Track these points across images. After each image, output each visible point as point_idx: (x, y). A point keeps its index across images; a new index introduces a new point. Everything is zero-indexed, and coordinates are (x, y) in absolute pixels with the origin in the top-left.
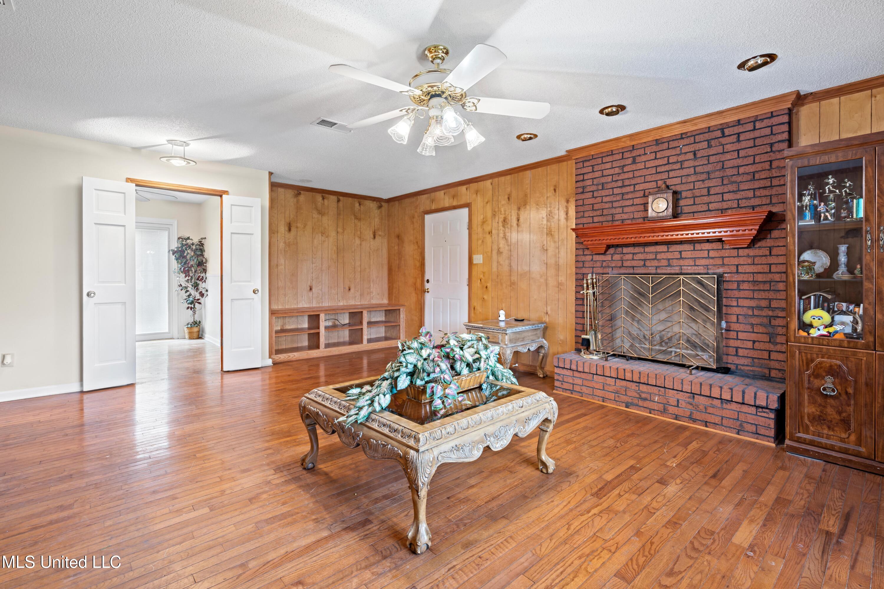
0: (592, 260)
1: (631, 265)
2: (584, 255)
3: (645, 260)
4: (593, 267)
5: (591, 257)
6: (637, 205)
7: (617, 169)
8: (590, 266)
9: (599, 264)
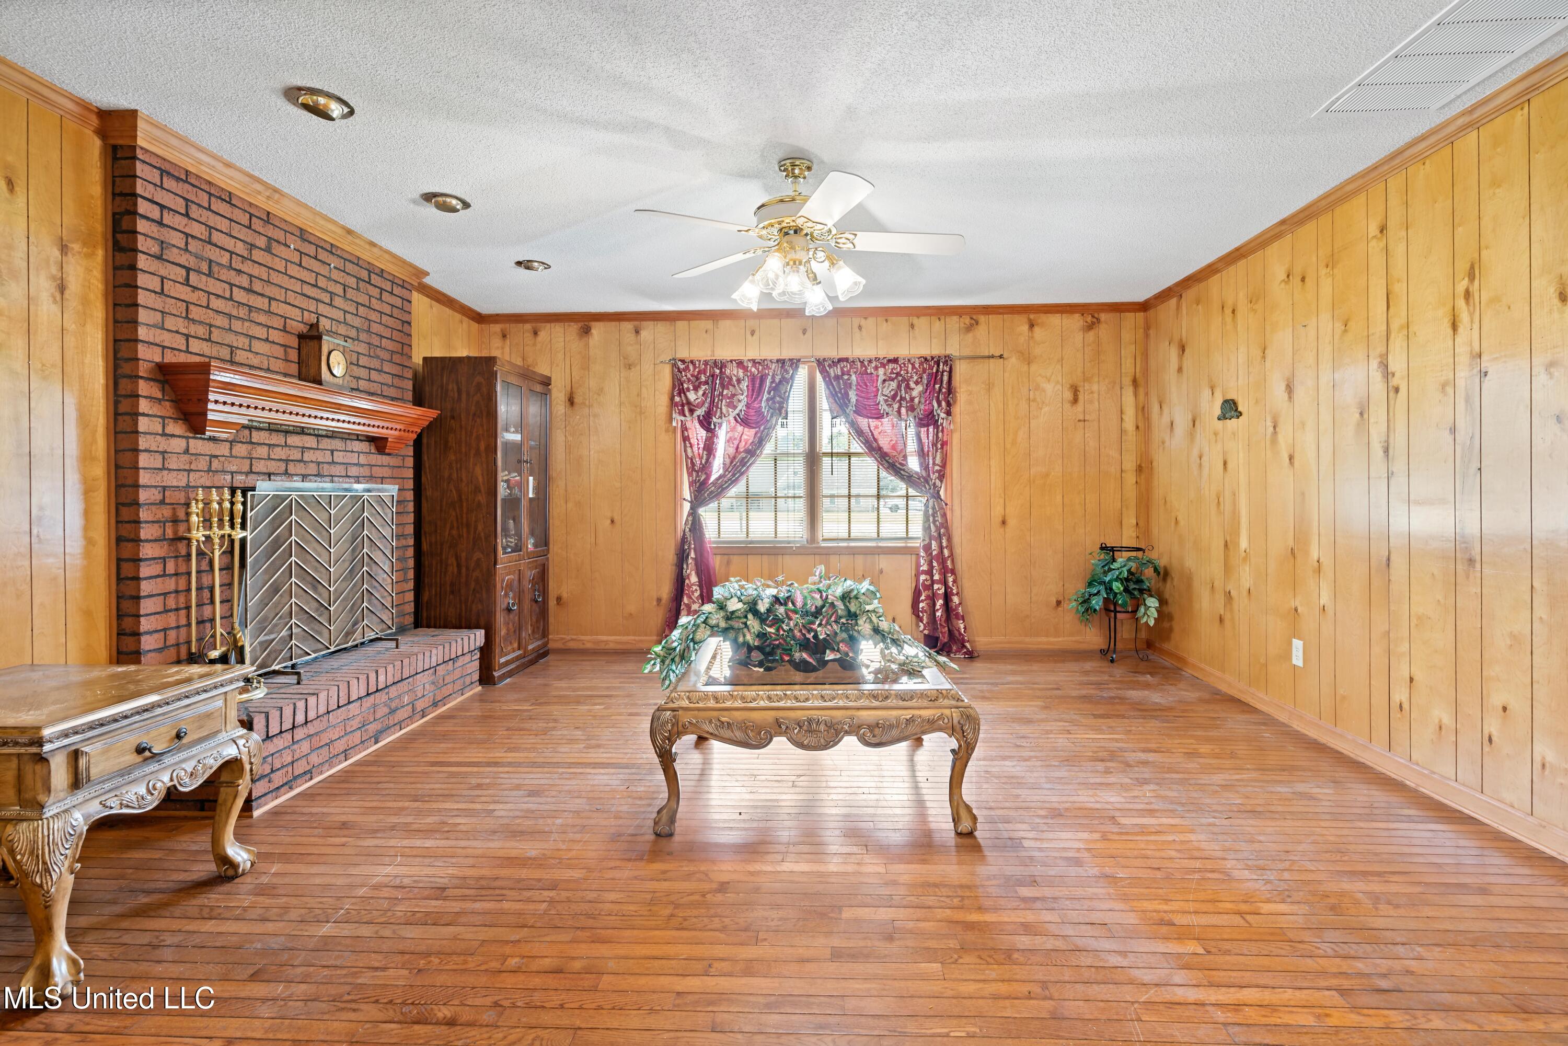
0: (187, 451)
1: (265, 470)
2: (164, 434)
3: (287, 461)
4: (189, 471)
5: (183, 443)
6: (273, 342)
7: (240, 244)
8: (182, 467)
9: (202, 464)
